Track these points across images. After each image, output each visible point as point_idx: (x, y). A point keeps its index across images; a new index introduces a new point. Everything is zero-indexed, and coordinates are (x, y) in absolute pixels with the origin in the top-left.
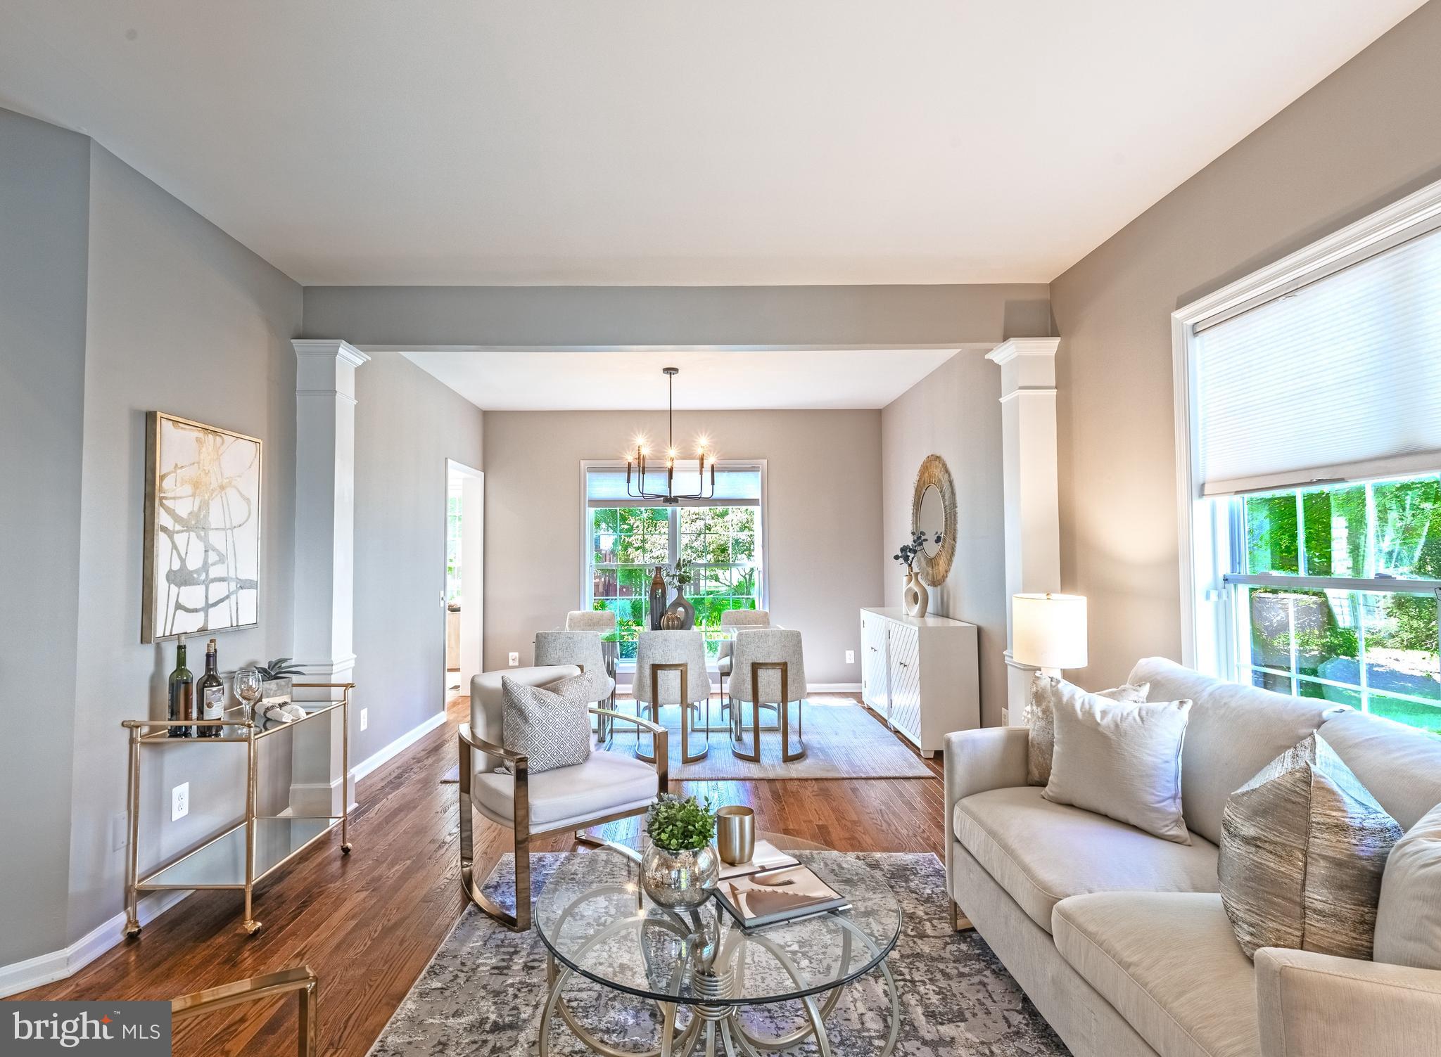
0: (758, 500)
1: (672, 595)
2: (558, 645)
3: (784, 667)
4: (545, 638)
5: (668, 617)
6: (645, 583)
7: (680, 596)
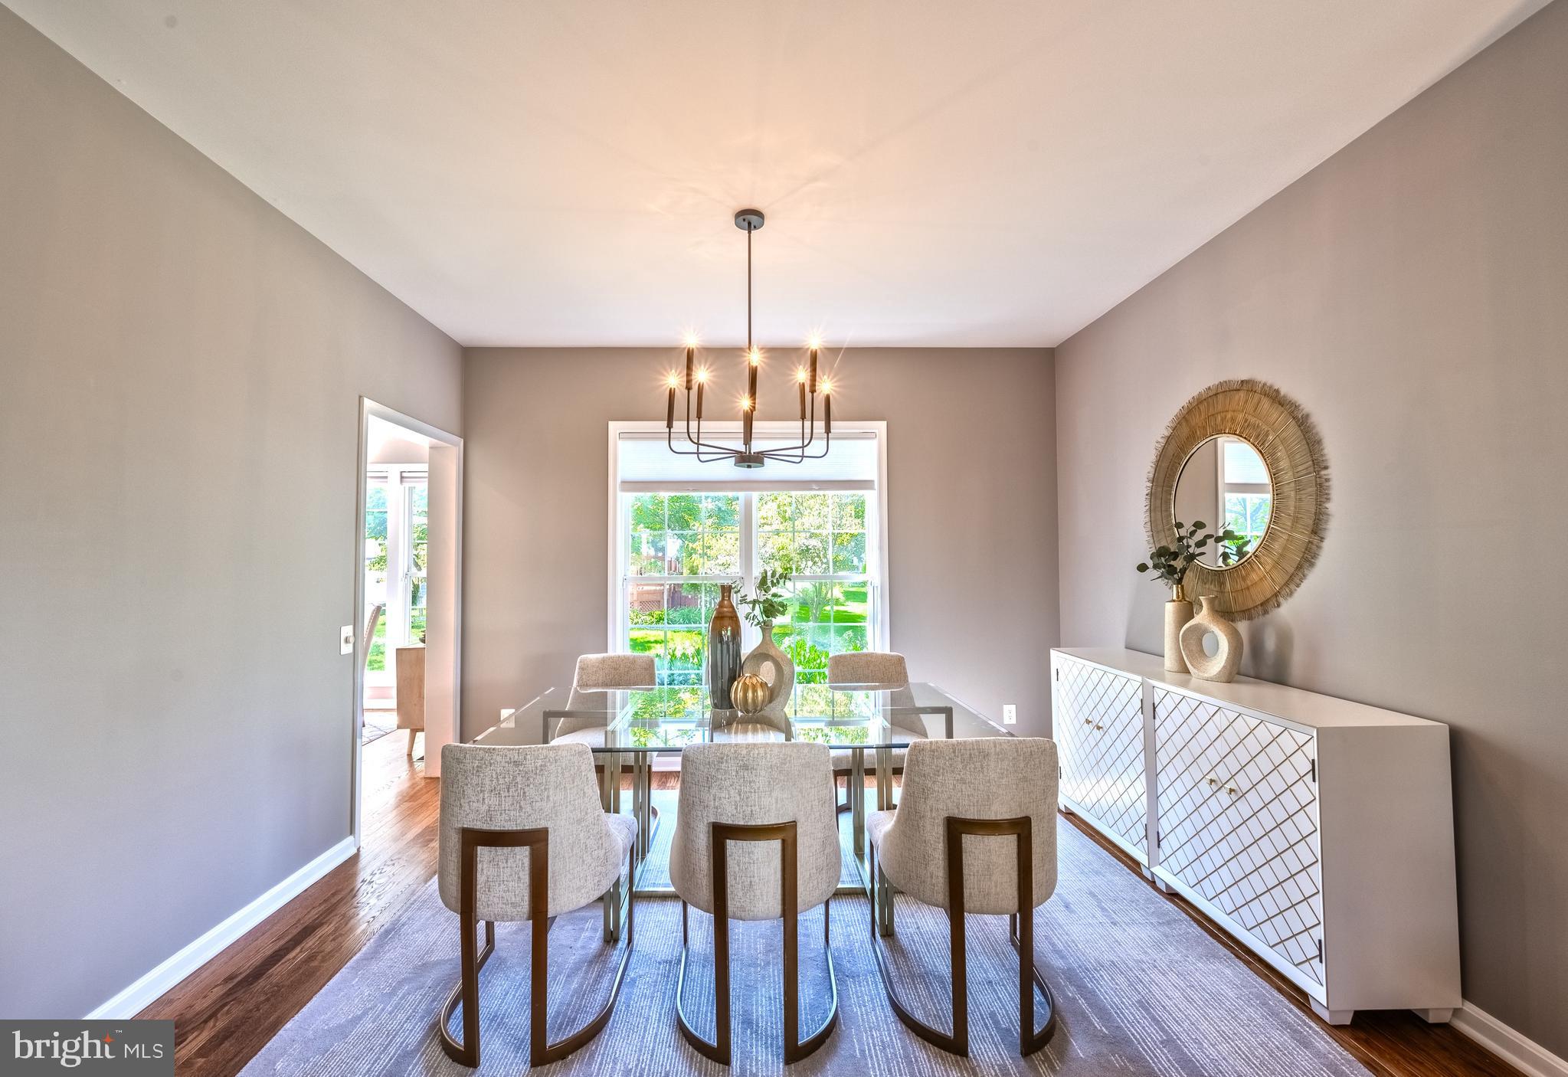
0: (873, 481)
1: (751, 639)
2: (487, 781)
3: (1021, 828)
4: (459, 761)
5: (745, 683)
6: (706, 605)
7: (766, 640)
